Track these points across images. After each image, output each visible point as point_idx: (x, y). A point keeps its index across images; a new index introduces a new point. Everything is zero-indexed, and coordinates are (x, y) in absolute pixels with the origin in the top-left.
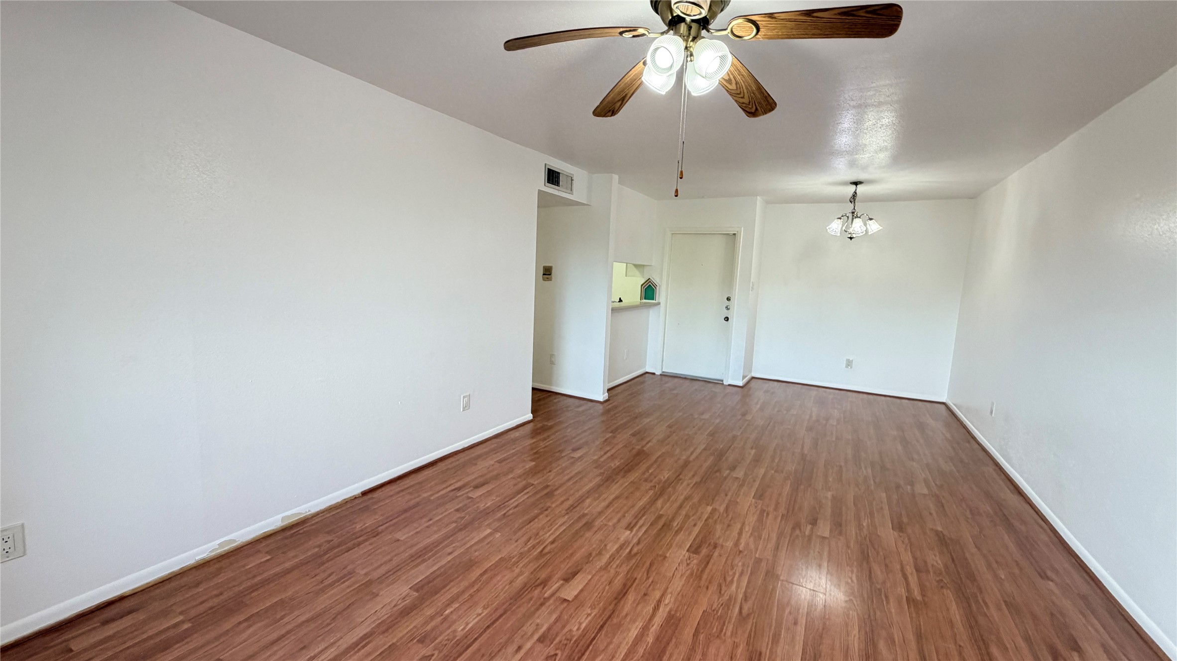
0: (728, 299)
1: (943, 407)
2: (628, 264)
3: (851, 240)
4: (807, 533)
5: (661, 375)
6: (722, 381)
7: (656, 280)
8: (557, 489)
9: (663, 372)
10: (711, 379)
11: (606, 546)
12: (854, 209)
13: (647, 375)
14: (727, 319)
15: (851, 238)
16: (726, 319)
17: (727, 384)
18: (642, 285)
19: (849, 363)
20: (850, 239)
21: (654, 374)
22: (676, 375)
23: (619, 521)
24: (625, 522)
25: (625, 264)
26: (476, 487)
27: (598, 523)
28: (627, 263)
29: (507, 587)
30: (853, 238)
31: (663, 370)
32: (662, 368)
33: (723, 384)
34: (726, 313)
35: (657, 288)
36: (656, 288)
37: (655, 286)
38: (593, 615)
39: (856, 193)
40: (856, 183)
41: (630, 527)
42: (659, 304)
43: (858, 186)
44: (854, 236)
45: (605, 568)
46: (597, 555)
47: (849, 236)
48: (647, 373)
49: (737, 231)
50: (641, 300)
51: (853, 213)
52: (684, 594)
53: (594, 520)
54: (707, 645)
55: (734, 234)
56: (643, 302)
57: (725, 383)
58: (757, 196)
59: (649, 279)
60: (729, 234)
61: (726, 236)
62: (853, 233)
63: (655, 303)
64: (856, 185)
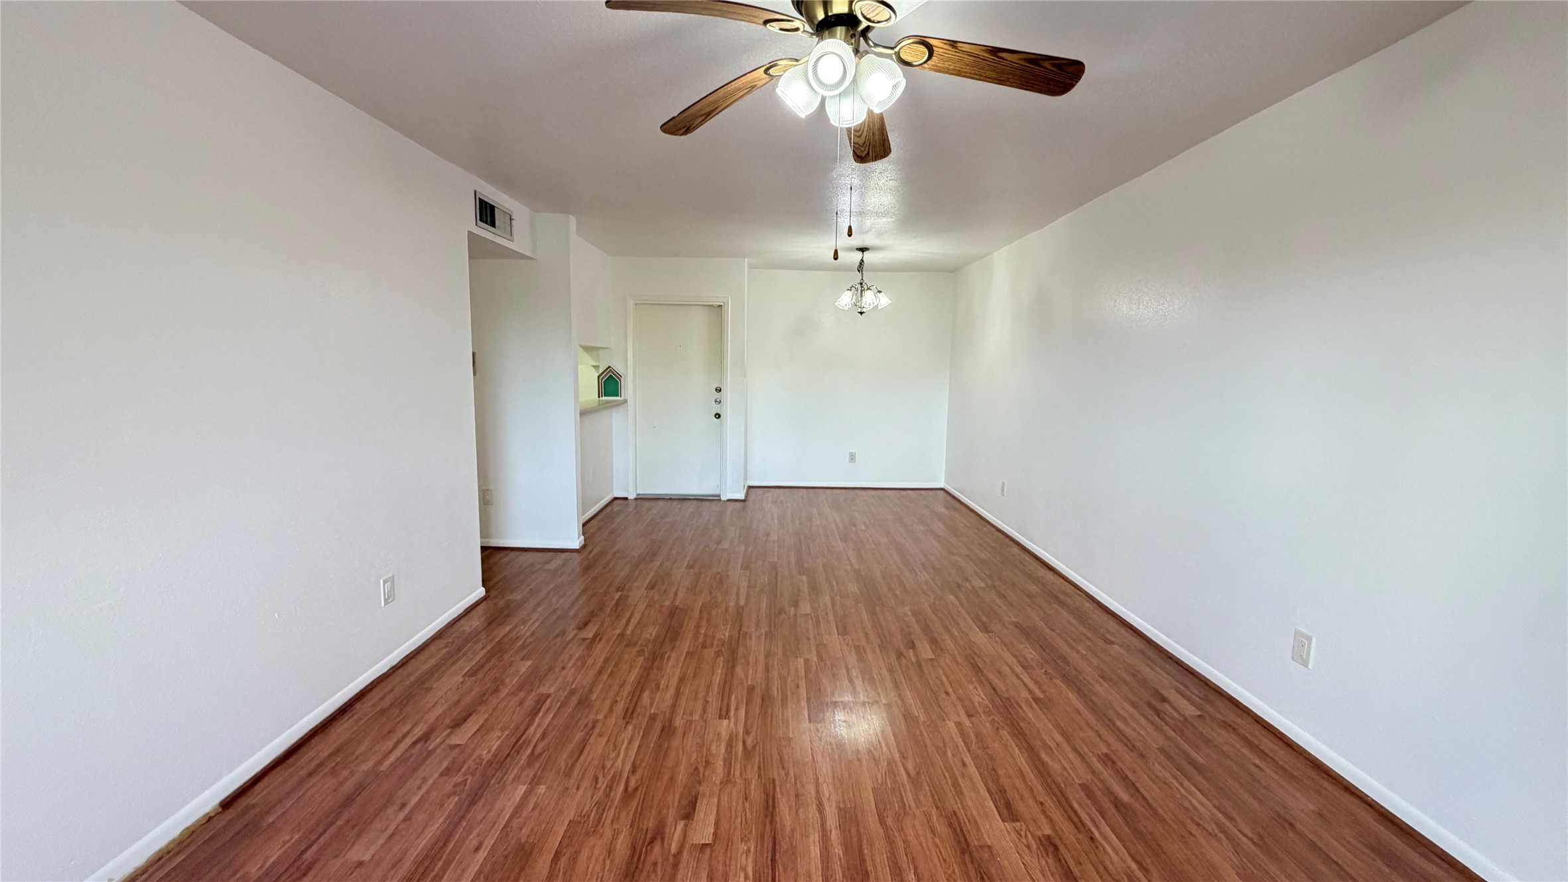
0: (719, 390)
1: (942, 493)
3: (861, 316)
4: (913, 659)
5: (635, 499)
6: (719, 496)
7: (619, 368)
8: (591, 691)
9: (638, 495)
10: (703, 496)
11: (709, 750)
12: (862, 279)
13: (617, 502)
14: (718, 416)
15: (861, 313)
17: (726, 499)
18: (599, 377)
19: (852, 457)
20: (860, 314)
21: (626, 499)
22: (658, 497)
23: (704, 710)
24: (713, 709)
26: (457, 725)
27: (679, 722)
29: (608, 862)
30: (864, 312)
31: (638, 492)
32: (636, 490)
33: (720, 500)
34: (716, 409)
35: (622, 380)
36: (620, 380)
37: (619, 376)
38: (752, 850)
39: (863, 261)
40: (863, 250)
41: (724, 714)
42: (626, 401)
44: (864, 310)
45: (727, 780)
46: (705, 768)
47: (859, 310)
48: (616, 499)
49: (724, 302)
50: (599, 397)
51: (861, 284)
52: (840, 777)
53: (671, 720)
54: (901, 830)
55: (720, 306)
56: (602, 400)
57: (723, 498)
58: (745, 258)
59: (610, 367)
60: (712, 306)
61: (706, 308)
62: (864, 307)
63: (620, 400)
64: (863, 252)
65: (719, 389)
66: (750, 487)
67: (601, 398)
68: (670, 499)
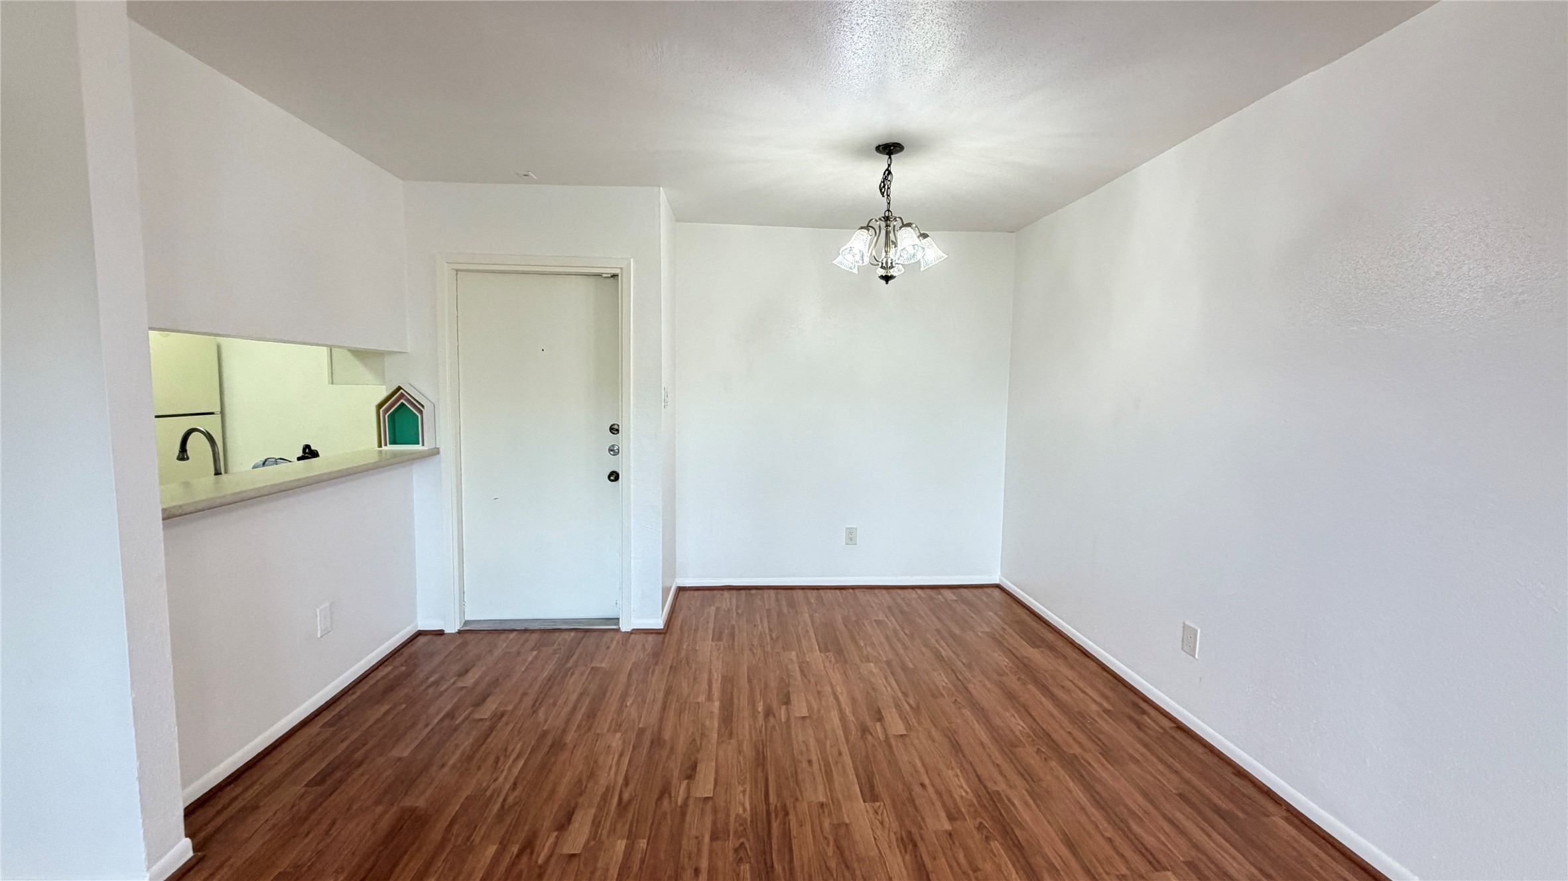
0: (614, 430)
1: (997, 593)
2: (333, 349)
3: (887, 283)
5: (460, 632)
6: (617, 621)
7: (419, 387)
9: (466, 623)
10: (589, 621)
12: (889, 210)
13: (422, 640)
14: (614, 476)
15: (887, 279)
16: (612, 478)
17: (628, 630)
18: (380, 406)
19: (851, 536)
20: (884, 282)
21: (440, 633)
22: (500, 627)
25: (325, 350)
28: (331, 348)
30: (891, 277)
31: (467, 618)
32: (462, 613)
33: (618, 630)
34: (611, 465)
35: (425, 412)
36: (421, 412)
37: (420, 408)
39: (890, 173)
40: (890, 149)
42: (434, 453)
43: (892, 156)
44: (892, 272)
47: (883, 272)
48: (420, 633)
49: (621, 268)
50: (380, 446)
51: (887, 219)
55: (614, 276)
56: (386, 452)
57: (625, 626)
58: (660, 187)
59: (399, 388)
60: (599, 275)
61: (592, 279)
62: (892, 267)
63: (423, 451)
64: (890, 154)
65: (616, 427)
66: (681, 589)
67: (384, 448)
68: (525, 631)
